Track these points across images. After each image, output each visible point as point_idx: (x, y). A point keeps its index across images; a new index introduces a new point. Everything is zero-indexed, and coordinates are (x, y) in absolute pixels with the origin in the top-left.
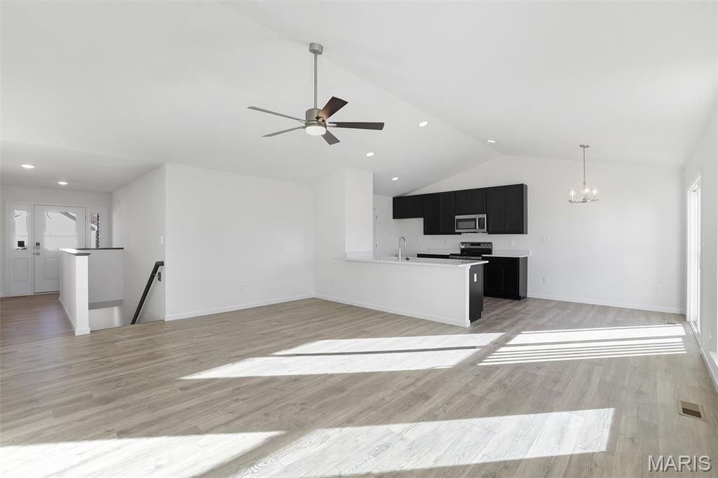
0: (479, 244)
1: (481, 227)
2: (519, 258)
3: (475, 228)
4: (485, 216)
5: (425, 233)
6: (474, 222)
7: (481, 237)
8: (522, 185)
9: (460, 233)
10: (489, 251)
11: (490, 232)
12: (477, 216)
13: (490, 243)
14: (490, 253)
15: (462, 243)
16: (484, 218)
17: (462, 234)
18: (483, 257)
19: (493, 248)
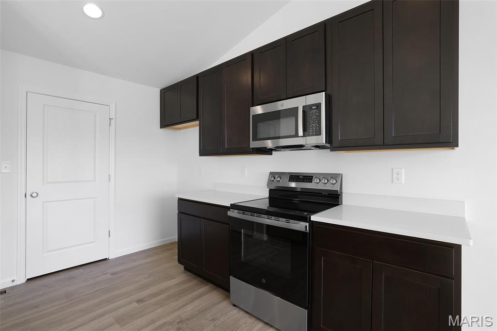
0: (308, 178)
3: (297, 135)
4: (320, 98)
5: (200, 154)
6: (293, 119)
9: (267, 151)
11: (334, 143)
12: (299, 103)
13: (337, 177)
14: (338, 205)
15: (271, 173)
16: (318, 106)
17: (273, 152)
18: (313, 224)
19: (345, 190)
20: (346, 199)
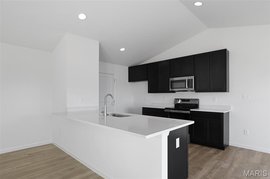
0: (188, 100)
1: (190, 86)
2: (223, 113)
3: (185, 88)
4: (193, 77)
5: (149, 92)
6: (184, 83)
7: (190, 95)
8: (225, 50)
9: (174, 92)
10: (197, 106)
11: (197, 90)
12: (186, 78)
13: (197, 100)
14: (198, 108)
15: (175, 99)
16: (192, 80)
17: (176, 92)
18: (191, 111)
19: (200, 104)
20: (200, 107)
